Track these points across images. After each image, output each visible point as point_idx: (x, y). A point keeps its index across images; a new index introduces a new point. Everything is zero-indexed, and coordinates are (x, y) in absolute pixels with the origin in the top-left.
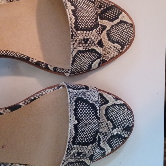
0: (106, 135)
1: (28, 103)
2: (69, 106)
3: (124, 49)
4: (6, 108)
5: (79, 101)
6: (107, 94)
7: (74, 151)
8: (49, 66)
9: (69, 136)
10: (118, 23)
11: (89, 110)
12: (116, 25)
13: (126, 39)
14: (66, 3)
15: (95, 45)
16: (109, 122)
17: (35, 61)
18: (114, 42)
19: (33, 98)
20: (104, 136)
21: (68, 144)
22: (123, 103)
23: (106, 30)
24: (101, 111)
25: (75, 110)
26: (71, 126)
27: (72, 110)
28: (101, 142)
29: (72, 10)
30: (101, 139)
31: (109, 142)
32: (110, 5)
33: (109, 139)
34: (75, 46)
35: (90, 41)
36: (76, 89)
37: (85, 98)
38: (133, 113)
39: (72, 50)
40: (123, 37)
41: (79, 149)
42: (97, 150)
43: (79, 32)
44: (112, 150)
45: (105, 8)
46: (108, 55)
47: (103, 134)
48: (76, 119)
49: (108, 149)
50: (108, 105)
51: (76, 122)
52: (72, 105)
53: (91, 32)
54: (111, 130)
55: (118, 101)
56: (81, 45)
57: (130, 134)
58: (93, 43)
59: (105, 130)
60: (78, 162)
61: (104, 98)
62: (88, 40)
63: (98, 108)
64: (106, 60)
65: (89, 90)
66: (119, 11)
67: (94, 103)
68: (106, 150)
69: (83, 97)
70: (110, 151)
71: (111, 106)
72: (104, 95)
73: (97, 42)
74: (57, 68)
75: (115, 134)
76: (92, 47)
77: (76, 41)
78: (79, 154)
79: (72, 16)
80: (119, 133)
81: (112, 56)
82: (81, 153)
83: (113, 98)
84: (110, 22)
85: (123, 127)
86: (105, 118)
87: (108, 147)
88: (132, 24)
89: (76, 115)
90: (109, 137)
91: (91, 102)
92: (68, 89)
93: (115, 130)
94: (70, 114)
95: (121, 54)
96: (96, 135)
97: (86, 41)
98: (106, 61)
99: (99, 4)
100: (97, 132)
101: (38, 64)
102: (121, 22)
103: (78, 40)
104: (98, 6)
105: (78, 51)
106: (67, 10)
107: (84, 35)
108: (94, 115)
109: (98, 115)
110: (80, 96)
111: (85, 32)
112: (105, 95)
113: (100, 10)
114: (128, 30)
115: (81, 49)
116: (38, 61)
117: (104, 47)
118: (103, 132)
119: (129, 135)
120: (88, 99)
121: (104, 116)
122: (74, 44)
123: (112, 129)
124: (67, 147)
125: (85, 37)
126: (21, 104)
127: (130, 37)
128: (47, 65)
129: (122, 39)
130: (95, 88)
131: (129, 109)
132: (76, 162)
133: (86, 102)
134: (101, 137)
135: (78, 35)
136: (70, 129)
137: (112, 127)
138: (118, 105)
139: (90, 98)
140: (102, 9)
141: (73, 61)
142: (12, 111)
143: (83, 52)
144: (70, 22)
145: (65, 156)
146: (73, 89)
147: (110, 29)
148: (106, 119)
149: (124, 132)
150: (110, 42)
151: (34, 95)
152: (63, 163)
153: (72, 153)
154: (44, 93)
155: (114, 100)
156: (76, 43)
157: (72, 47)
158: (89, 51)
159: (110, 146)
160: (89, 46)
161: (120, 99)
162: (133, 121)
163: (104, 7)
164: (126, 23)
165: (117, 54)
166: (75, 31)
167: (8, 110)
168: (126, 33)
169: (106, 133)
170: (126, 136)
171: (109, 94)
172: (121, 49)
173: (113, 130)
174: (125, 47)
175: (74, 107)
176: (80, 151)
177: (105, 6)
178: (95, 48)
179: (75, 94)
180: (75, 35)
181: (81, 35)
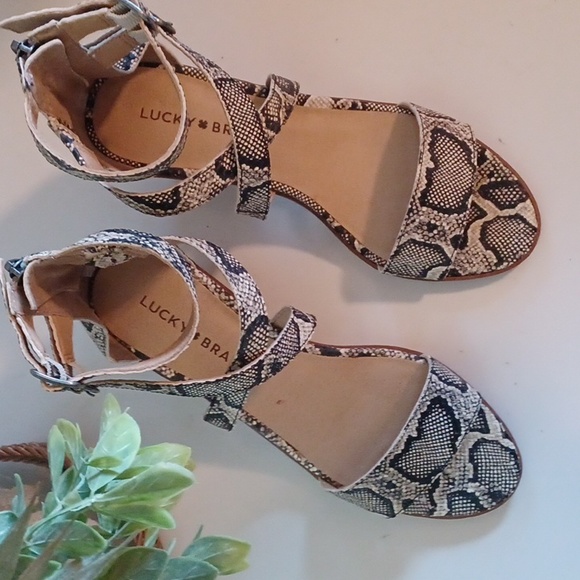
0: (453, 484)
1: (352, 356)
2: (418, 403)
3: (502, 267)
4: (317, 346)
5: (439, 402)
6: (494, 418)
7: (386, 476)
8: (356, 243)
9: (391, 449)
10: (510, 217)
11: (446, 427)
12: (505, 217)
13: (512, 251)
14: (422, 153)
15: (445, 240)
16: (470, 466)
17: (336, 224)
18: (487, 247)
19: (365, 352)
20: (449, 484)
21: (383, 459)
22: (513, 448)
23: (484, 220)
24: (466, 440)
25: (424, 415)
26: (403, 435)
27: (418, 413)
28: (437, 490)
29: (427, 168)
30: (441, 486)
31: (451, 498)
32: (510, 179)
33: (455, 493)
34: (408, 229)
35: (439, 232)
36: (444, 382)
37: (450, 404)
38: (520, 475)
39: (400, 234)
40: (508, 244)
41: (395, 477)
42: (424, 499)
43: (424, 209)
44: (449, 514)
45: (499, 179)
46: (467, 265)
47: (449, 478)
48: (417, 429)
49: (442, 508)
50: (486, 436)
51: (415, 435)
52: (422, 403)
53: (446, 215)
54: (466, 481)
55: (507, 440)
56: (419, 231)
57: (496, 507)
58: (444, 235)
59: (456, 475)
60: (382, 498)
61: (485, 420)
62: (435, 227)
63: (463, 433)
64: (460, 272)
65: (464, 395)
66: (521, 196)
67: (461, 421)
68: (438, 508)
69: (448, 400)
70: (444, 514)
71: (490, 442)
72: (487, 417)
73: (451, 236)
74: (368, 250)
75: (469, 491)
76: (438, 242)
77: (414, 221)
78: (391, 485)
79: (424, 178)
80: (477, 494)
81: (474, 270)
82: (394, 486)
83: (499, 430)
84: (497, 209)
85: (489, 489)
86: (467, 454)
87: (445, 505)
88: (534, 229)
89: (420, 423)
90: (456, 490)
91: (457, 417)
92: (430, 374)
93: (473, 484)
94: (412, 415)
95: (492, 273)
96: (435, 473)
97: (431, 227)
98: (460, 275)
99: (492, 169)
100: (440, 469)
101: (339, 231)
102: (517, 217)
103: (417, 220)
104: (488, 172)
105: (412, 239)
106: (419, 166)
107: (432, 216)
108: (451, 440)
109: (457, 443)
110: (443, 397)
111: (436, 212)
112: (489, 416)
113: (488, 180)
114: (522, 236)
115: (418, 237)
116: (341, 227)
117: (467, 249)
118: (451, 476)
119: (493, 508)
120: (454, 408)
121: (467, 450)
122: (407, 225)
123: (470, 480)
124: (379, 464)
125: (433, 222)
126: (342, 351)
127: (521, 250)
128: (352, 239)
129: (504, 247)
130: (478, 397)
131: (519, 465)
132: (378, 496)
133: (450, 411)
134: (441, 482)
135: (421, 213)
136: (398, 438)
137: (471, 477)
138: (502, 446)
139: (458, 409)
140: (493, 179)
141: (397, 253)
142: (323, 354)
143: (420, 243)
144: (415, 187)
145: (367, 474)
146: (440, 379)
147: (491, 222)
148: (468, 458)
149: (486, 497)
150: (480, 244)
151: (371, 347)
152: (357, 484)
153: (381, 477)
154: (388, 354)
155: (501, 434)
156: (412, 226)
157: (402, 228)
158: (430, 246)
159: (449, 506)
160: (433, 237)
161: (511, 439)
162: (514, 489)
163: (497, 178)
164: (524, 220)
165: (485, 271)
166: (418, 205)
167: (318, 349)
168: (516, 241)
169: (454, 479)
170: (485, 506)
171: (498, 418)
172: (496, 265)
173: (470, 484)
174: (505, 264)
175: (425, 409)
176: (394, 482)
177: (499, 176)
178: (443, 245)
179: (438, 388)
180: (415, 211)
181: (425, 215)
